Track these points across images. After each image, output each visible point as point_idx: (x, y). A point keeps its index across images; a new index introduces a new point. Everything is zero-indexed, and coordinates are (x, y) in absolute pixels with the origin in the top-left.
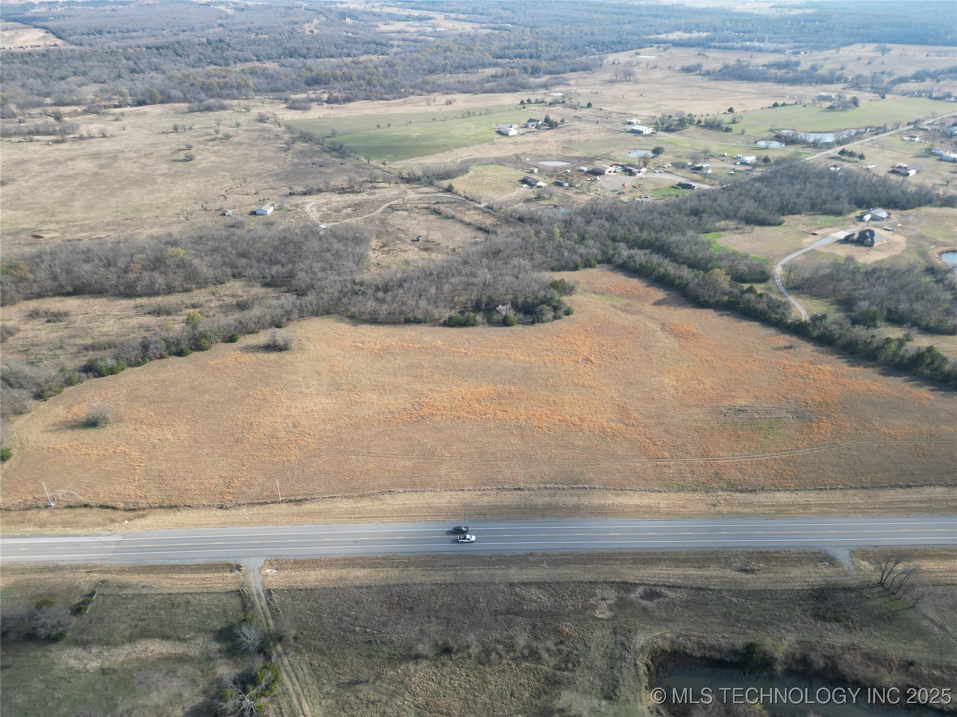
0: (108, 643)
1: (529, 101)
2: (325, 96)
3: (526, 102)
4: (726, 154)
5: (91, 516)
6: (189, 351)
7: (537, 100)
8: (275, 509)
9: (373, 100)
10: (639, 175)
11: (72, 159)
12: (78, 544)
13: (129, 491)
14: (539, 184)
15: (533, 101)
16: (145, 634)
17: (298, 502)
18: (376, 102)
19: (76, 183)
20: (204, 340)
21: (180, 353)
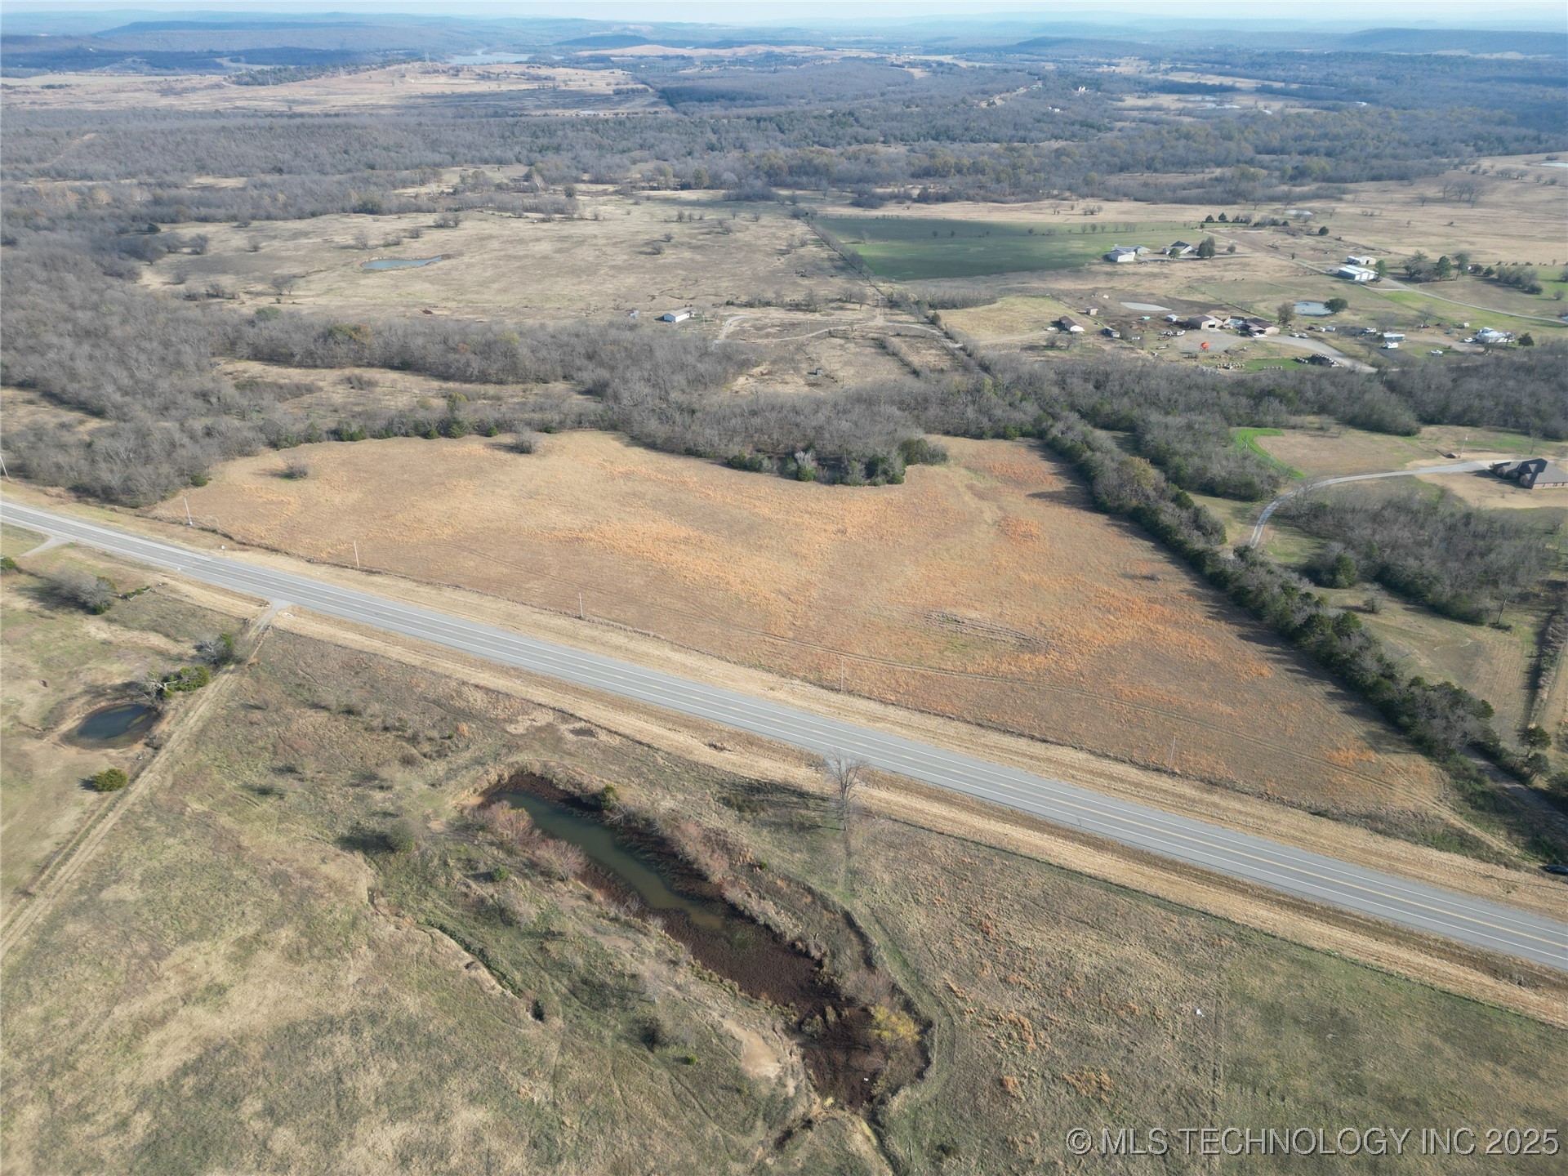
0: (126, 625)
1: (1222, 218)
2: (916, 192)
3: (1216, 219)
4: (1466, 325)
5: (210, 538)
6: (436, 434)
7: (1237, 218)
8: (349, 573)
9: (978, 202)
10: (1258, 336)
11: (538, 240)
12: (177, 555)
13: (257, 530)
14: (1073, 329)
15: (1229, 218)
16: (155, 629)
17: (371, 572)
18: (981, 204)
19: (517, 264)
20: (455, 426)
21: (426, 435)
